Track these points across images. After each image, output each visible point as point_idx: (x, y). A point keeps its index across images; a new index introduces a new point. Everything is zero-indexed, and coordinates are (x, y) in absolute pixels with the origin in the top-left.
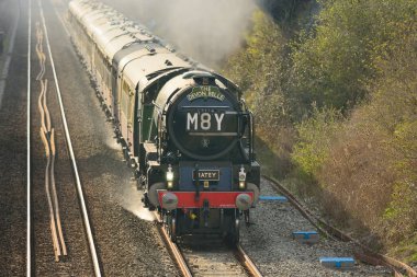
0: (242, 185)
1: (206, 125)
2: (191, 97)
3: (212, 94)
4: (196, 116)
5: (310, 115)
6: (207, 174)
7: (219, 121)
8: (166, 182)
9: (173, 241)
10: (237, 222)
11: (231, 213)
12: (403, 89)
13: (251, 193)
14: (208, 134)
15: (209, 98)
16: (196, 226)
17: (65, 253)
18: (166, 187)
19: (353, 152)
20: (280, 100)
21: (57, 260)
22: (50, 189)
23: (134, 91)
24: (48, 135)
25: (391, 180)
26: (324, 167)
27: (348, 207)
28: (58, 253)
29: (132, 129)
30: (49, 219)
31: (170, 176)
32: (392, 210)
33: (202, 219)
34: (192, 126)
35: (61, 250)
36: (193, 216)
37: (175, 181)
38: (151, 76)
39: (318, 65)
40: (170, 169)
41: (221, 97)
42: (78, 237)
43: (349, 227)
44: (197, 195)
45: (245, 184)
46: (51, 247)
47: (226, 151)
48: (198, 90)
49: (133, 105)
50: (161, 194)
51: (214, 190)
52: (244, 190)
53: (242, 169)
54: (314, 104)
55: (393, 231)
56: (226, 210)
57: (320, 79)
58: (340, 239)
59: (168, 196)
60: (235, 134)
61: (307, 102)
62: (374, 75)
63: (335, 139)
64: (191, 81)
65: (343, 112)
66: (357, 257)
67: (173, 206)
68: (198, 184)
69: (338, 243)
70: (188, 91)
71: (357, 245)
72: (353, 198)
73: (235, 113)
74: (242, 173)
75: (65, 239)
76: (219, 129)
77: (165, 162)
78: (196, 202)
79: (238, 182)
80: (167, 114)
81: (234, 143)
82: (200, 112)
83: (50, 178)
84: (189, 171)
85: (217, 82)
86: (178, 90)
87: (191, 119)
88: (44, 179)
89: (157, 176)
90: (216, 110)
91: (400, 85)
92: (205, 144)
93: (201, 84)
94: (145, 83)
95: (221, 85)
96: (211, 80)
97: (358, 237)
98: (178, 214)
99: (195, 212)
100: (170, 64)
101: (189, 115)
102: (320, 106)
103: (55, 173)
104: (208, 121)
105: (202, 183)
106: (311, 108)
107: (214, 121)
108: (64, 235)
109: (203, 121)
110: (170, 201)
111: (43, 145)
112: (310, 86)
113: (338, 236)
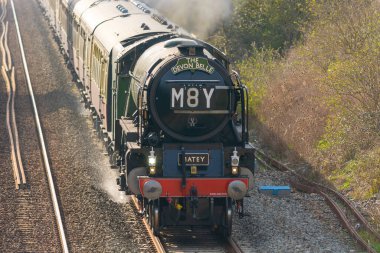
0: (235, 170)
1: (193, 101)
2: (176, 69)
3: (199, 66)
4: (182, 91)
5: (250, 55)
6: (194, 158)
7: (208, 97)
8: (147, 167)
9: (156, 234)
10: (229, 212)
11: (222, 203)
12: (336, 31)
13: (245, 179)
14: (195, 112)
15: (196, 70)
16: (183, 218)
17: (24, 182)
18: (148, 172)
19: (290, 88)
20: (223, 41)
21: (17, 187)
22: (11, 123)
23: (108, 59)
24: (9, 73)
25: (324, 114)
26: (263, 102)
27: (285, 139)
28: (18, 182)
29: (105, 100)
30: (10, 150)
31: (152, 161)
32: (325, 142)
33: (189, 210)
34: (177, 103)
35: (21, 179)
36: (179, 207)
37: (158, 166)
38: (126, 43)
39: (258, 8)
40: (152, 152)
41: (211, 70)
42: (36, 167)
43: (286, 157)
44: (184, 182)
45: (239, 171)
46: (12, 176)
47: (216, 132)
48: (184, 61)
49: (106, 73)
50: (142, 180)
51: (202, 176)
52: (237, 176)
53: (235, 152)
54: (253, 44)
55: (327, 161)
56: (217, 200)
57: (260, 21)
58: (278, 169)
59: (150, 183)
60: (226, 112)
61: (247, 43)
62: (309, 18)
63: (273, 76)
64: (175, 51)
65: (280, 52)
66: (293, 185)
67: (156, 195)
68: (183, 169)
69: (275, 173)
70: (172, 63)
71: (293, 174)
72: (290, 131)
73: (226, 88)
74: (235, 157)
75: (25, 169)
76: (208, 106)
77: (146, 143)
78: (182, 189)
79: (231, 168)
80: (149, 89)
81: (225, 123)
82: (187, 86)
83: (10, 113)
84: (174, 154)
85: (205, 52)
86: (160, 61)
87: (177, 95)
88: (5, 113)
89: (137, 160)
90: (204, 85)
91: (333, 26)
92: (192, 123)
93: (188, 55)
94: (120, 51)
95: (209, 56)
96: (198, 50)
97: (294, 167)
98: (162, 203)
99: (181, 201)
100: (147, 28)
101: (174, 90)
102: (259, 46)
103: (15, 108)
104: (196, 97)
105: (189, 168)
106: (251, 49)
107: (202, 97)
108: (23, 165)
109: (190, 97)
110: (153, 190)
111: (4, 82)
112: (250, 27)
113: (275, 166)
